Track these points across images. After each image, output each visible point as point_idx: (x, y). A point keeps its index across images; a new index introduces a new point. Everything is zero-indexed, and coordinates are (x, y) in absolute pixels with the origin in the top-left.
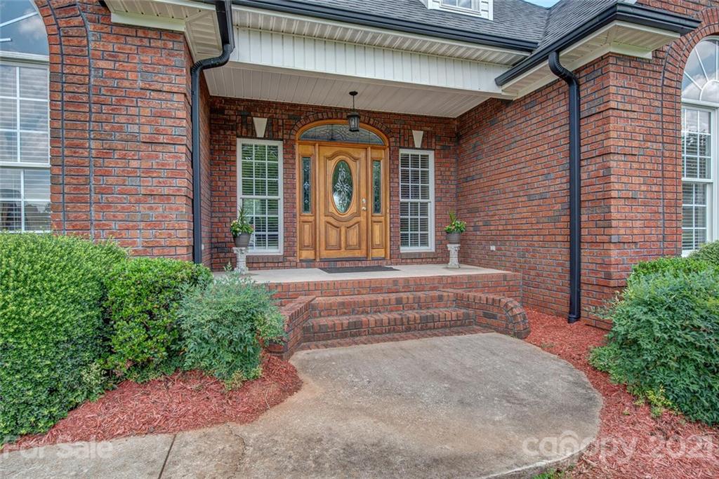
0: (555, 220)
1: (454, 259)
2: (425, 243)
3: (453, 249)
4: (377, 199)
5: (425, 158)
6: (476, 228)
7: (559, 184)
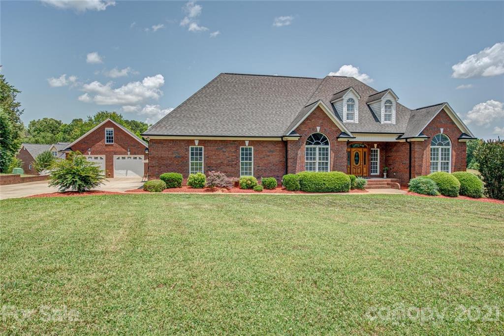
0: (407, 168)
1: (385, 177)
2: (376, 172)
3: (385, 174)
4: (365, 161)
5: (377, 150)
6: (391, 169)
7: (408, 162)
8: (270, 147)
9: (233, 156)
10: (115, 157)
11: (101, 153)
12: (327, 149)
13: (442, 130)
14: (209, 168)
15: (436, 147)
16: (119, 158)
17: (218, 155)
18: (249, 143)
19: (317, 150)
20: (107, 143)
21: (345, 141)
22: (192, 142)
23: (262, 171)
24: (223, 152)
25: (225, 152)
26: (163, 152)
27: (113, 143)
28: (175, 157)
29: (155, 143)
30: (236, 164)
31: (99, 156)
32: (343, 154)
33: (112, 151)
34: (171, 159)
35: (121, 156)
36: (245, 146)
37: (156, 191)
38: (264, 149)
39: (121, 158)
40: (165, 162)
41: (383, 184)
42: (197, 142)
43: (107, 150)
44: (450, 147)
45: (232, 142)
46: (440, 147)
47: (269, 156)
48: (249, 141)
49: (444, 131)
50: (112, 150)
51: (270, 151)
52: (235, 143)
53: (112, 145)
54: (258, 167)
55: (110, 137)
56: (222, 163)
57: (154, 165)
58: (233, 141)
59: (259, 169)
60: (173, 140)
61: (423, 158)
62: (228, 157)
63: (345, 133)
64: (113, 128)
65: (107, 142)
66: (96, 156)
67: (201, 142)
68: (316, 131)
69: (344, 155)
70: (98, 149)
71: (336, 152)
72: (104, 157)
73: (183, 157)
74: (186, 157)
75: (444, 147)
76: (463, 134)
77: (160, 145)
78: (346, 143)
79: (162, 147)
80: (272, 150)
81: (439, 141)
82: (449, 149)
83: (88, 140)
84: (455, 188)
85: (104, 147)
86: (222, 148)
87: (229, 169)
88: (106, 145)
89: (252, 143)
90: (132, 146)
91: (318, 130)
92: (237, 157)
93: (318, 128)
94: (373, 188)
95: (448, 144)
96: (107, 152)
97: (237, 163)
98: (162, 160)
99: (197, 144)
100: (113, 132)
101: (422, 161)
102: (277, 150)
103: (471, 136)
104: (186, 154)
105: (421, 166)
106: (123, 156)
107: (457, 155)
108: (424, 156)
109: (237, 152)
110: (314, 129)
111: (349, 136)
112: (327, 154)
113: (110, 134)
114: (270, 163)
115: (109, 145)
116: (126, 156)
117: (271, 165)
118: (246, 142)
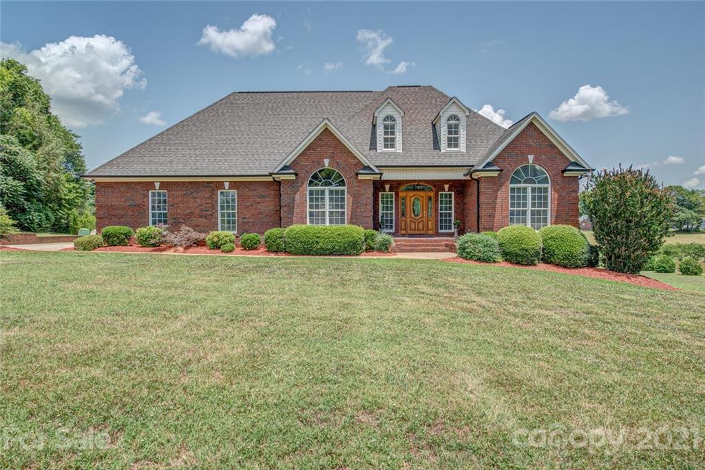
2: (450, 228)
3: (455, 230)
4: (430, 211)
5: (450, 195)
7: (477, 210)
8: (261, 190)
9: (208, 203)
12: (343, 192)
13: (531, 158)
14: (174, 221)
15: (522, 185)
17: (186, 202)
18: (230, 185)
19: (327, 193)
21: (370, 180)
22: (151, 185)
23: (250, 224)
24: (194, 197)
25: (196, 198)
26: (113, 199)
28: (130, 206)
29: (103, 187)
30: (211, 215)
32: (367, 198)
34: (124, 208)
36: (225, 189)
37: (84, 249)
38: (251, 193)
40: (117, 212)
41: (440, 245)
42: (157, 185)
44: (549, 186)
45: (205, 185)
46: (529, 186)
47: (259, 203)
48: (230, 182)
49: (535, 160)
51: (261, 196)
52: (211, 186)
54: (244, 218)
56: (192, 213)
57: (103, 216)
58: (208, 182)
59: (244, 222)
60: (126, 183)
61: (495, 203)
62: (201, 206)
63: (368, 168)
67: (163, 185)
68: (324, 165)
69: (368, 200)
71: (356, 197)
73: (139, 205)
74: (144, 205)
75: (537, 185)
76: (572, 163)
77: (110, 190)
78: (371, 183)
79: (113, 193)
80: (263, 194)
81: (527, 175)
82: (546, 189)
84: (527, 250)
86: (192, 193)
87: (202, 221)
89: (233, 185)
91: (327, 165)
92: (213, 205)
93: (327, 162)
94: (417, 252)
95: (545, 181)
97: (213, 212)
98: (112, 209)
99: (157, 187)
101: (494, 208)
102: (270, 194)
103: (584, 165)
104: (144, 202)
105: (492, 216)
107: (560, 198)
108: (499, 200)
109: (213, 198)
110: (320, 163)
111: (373, 171)
112: (343, 199)
114: (260, 213)
117: (261, 216)
118: (225, 183)
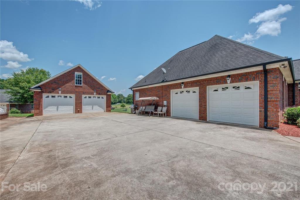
10: (83, 96)
11: (71, 93)
16: (86, 97)
20: (76, 85)
27: (82, 85)
31: (68, 95)
33: (82, 92)
35: (88, 96)
39: (87, 97)
43: (77, 90)
50: (81, 90)
53: (81, 87)
55: (79, 80)
64: (82, 73)
65: (76, 83)
66: (66, 95)
70: (68, 89)
72: (73, 96)
83: (59, 81)
85: (74, 88)
88: (76, 86)
90: (97, 88)
96: (76, 92)
100: (82, 76)
106: (90, 96)
113: (79, 78)
115: (79, 87)
116: (92, 96)
